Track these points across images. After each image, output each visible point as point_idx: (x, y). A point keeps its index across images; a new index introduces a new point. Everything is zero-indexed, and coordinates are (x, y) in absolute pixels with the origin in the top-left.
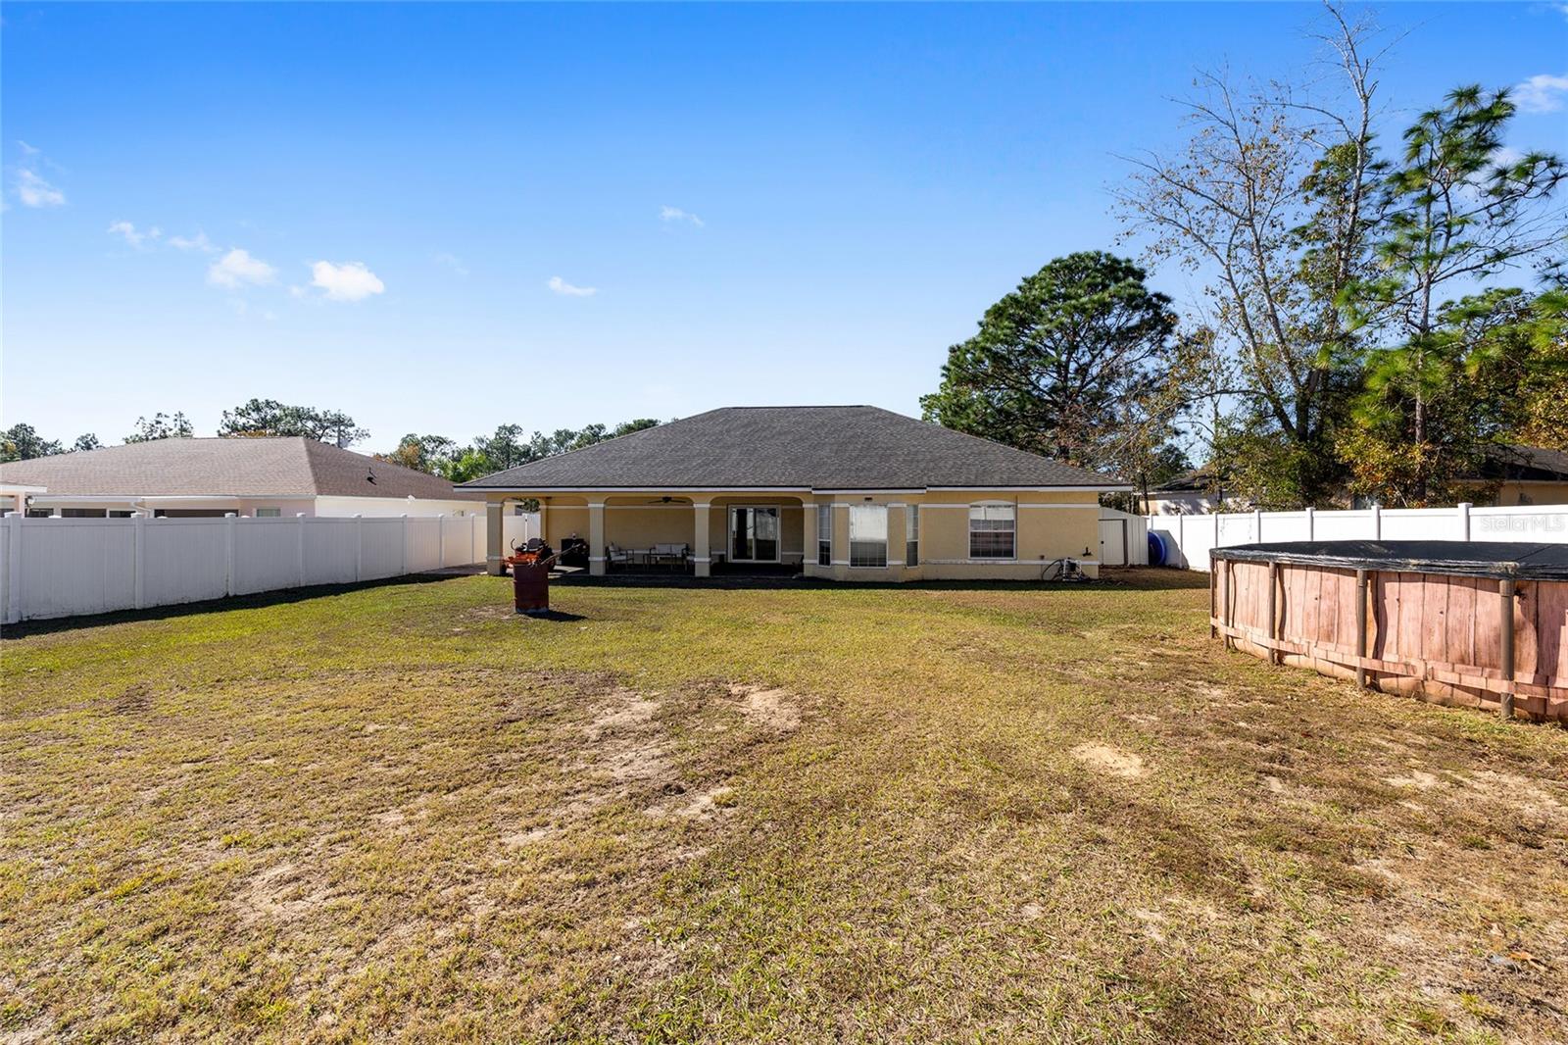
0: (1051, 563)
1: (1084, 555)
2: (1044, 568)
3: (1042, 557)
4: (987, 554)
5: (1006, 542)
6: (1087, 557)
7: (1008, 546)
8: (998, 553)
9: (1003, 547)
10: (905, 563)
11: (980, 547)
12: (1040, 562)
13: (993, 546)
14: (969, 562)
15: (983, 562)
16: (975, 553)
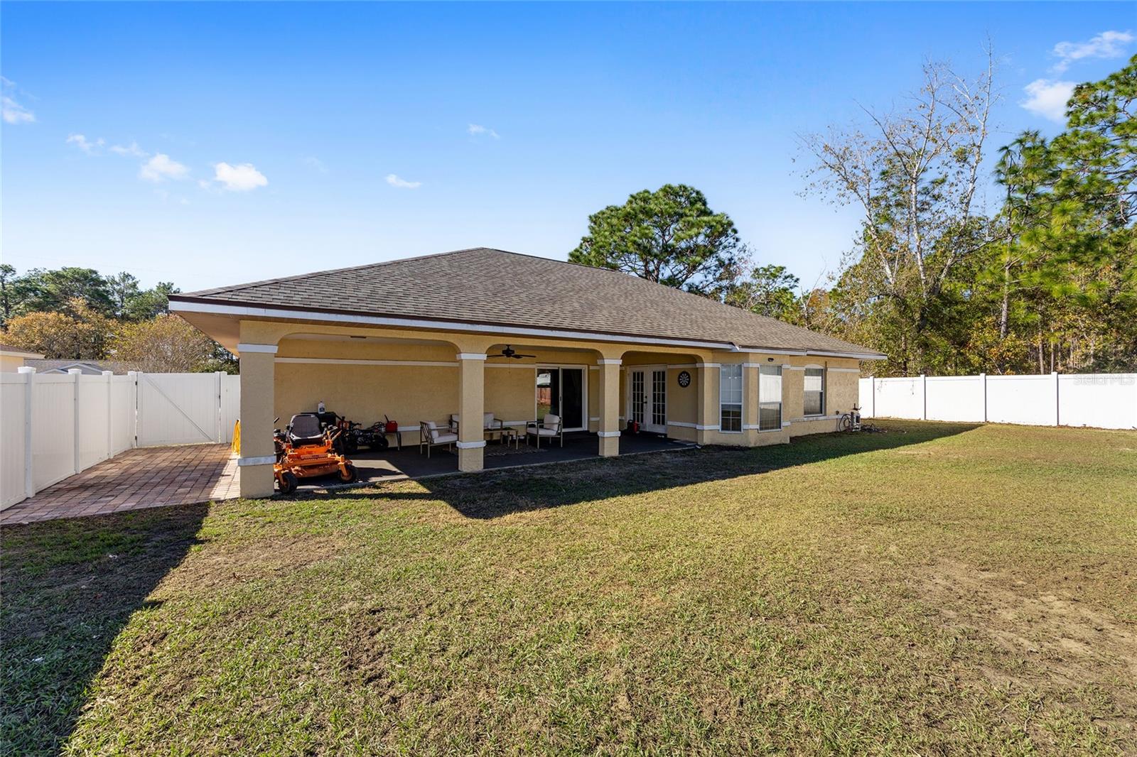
0: (842, 416)
3: (837, 413)
11: (806, 406)
12: (837, 416)
14: (805, 419)
15: (811, 419)
16: (804, 411)
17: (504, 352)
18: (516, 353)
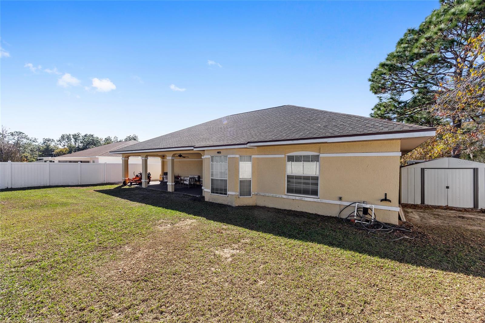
0: (348, 204)
1: (382, 200)
2: (342, 207)
3: (340, 199)
4: (298, 191)
5: (312, 184)
6: (383, 202)
7: (314, 187)
8: (306, 192)
9: (310, 187)
10: (238, 193)
11: (294, 186)
12: (339, 202)
13: (302, 186)
14: (284, 197)
15: (294, 198)
16: (290, 190)
17: (179, 156)
18: (183, 156)
